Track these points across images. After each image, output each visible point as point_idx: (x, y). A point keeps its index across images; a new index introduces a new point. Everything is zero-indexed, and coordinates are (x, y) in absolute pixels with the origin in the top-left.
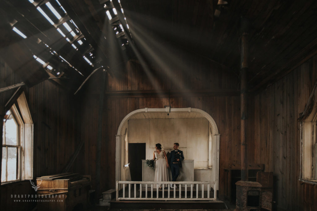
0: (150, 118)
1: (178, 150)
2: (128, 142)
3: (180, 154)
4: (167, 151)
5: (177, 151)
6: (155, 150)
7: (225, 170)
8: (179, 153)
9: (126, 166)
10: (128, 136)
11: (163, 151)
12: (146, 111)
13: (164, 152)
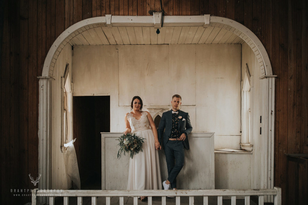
0: (118, 43)
1: (179, 111)
2: (73, 94)
3: (184, 119)
4: (155, 113)
5: (177, 113)
6: (129, 110)
7: (289, 158)
8: (180, 117)
9: (66, 145)
10: (72, 81)
11: (147, 114)
12: (108, 22)
13: (149, 116)
